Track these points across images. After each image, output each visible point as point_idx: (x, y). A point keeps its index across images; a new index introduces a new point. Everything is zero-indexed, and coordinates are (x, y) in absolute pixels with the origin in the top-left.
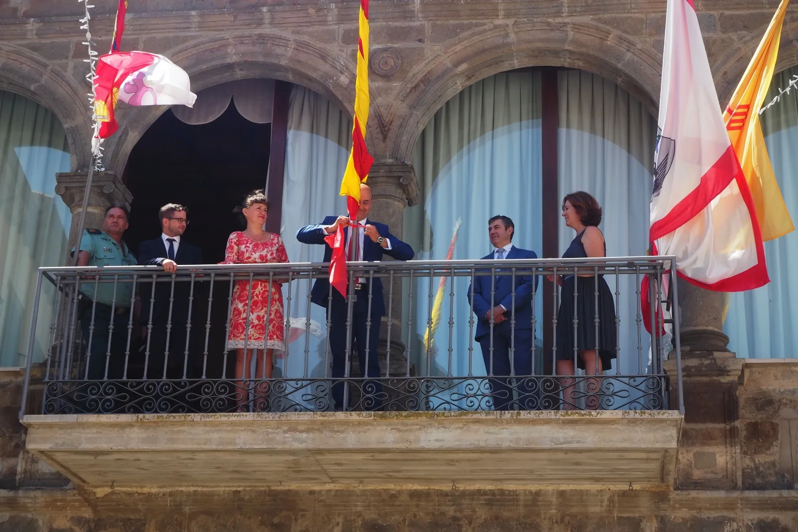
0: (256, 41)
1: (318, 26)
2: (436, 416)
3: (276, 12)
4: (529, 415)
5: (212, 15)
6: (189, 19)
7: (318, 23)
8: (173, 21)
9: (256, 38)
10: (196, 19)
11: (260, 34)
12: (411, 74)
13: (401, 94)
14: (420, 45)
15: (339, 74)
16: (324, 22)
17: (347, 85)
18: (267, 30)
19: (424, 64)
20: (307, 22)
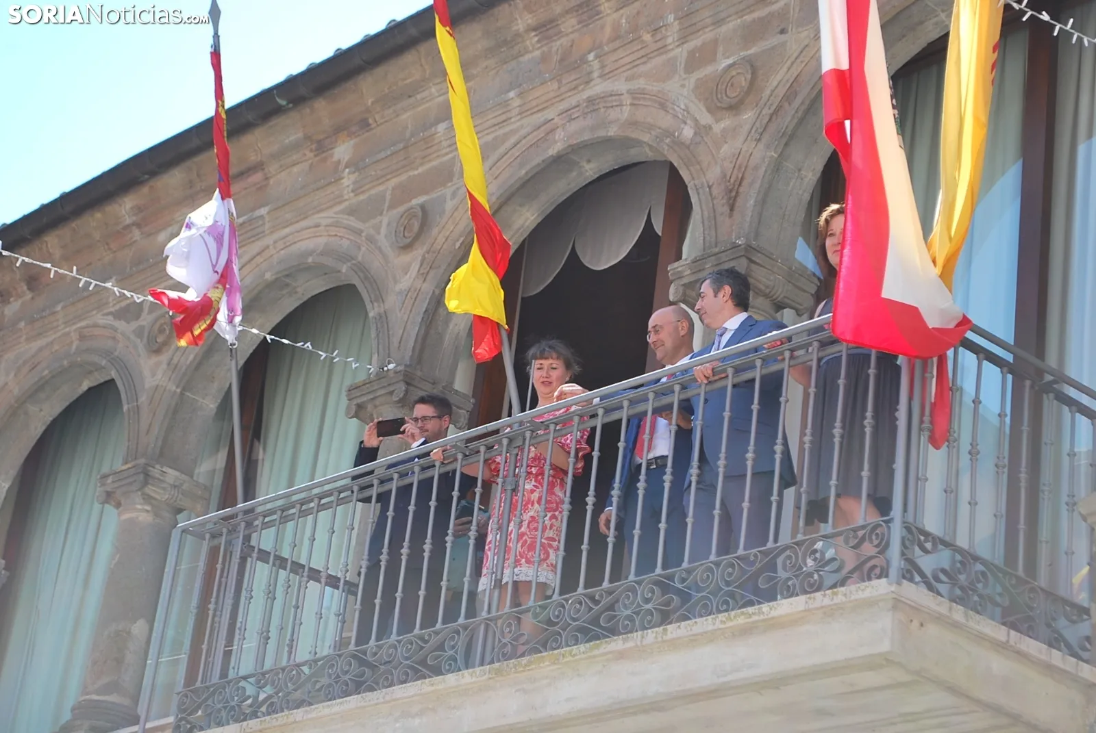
0: (586, 110)
1: (657, 58)
2: (561, 658)
3: (605, 54)
4: (678, 630)
5: (532, 89)
6: (508, 105)
7: (656, 53)
8: (491, 116)
9: (585, 104)
10: (517, 102)
11: (589, 97)
12: (768, 92)
13: (754, 129)
14: (783, 37)
15: (682, 126)
16: (663, 49)
17: (691, 140)
18: (598, 87)
19: (785, 69)
20: (643, 57)
